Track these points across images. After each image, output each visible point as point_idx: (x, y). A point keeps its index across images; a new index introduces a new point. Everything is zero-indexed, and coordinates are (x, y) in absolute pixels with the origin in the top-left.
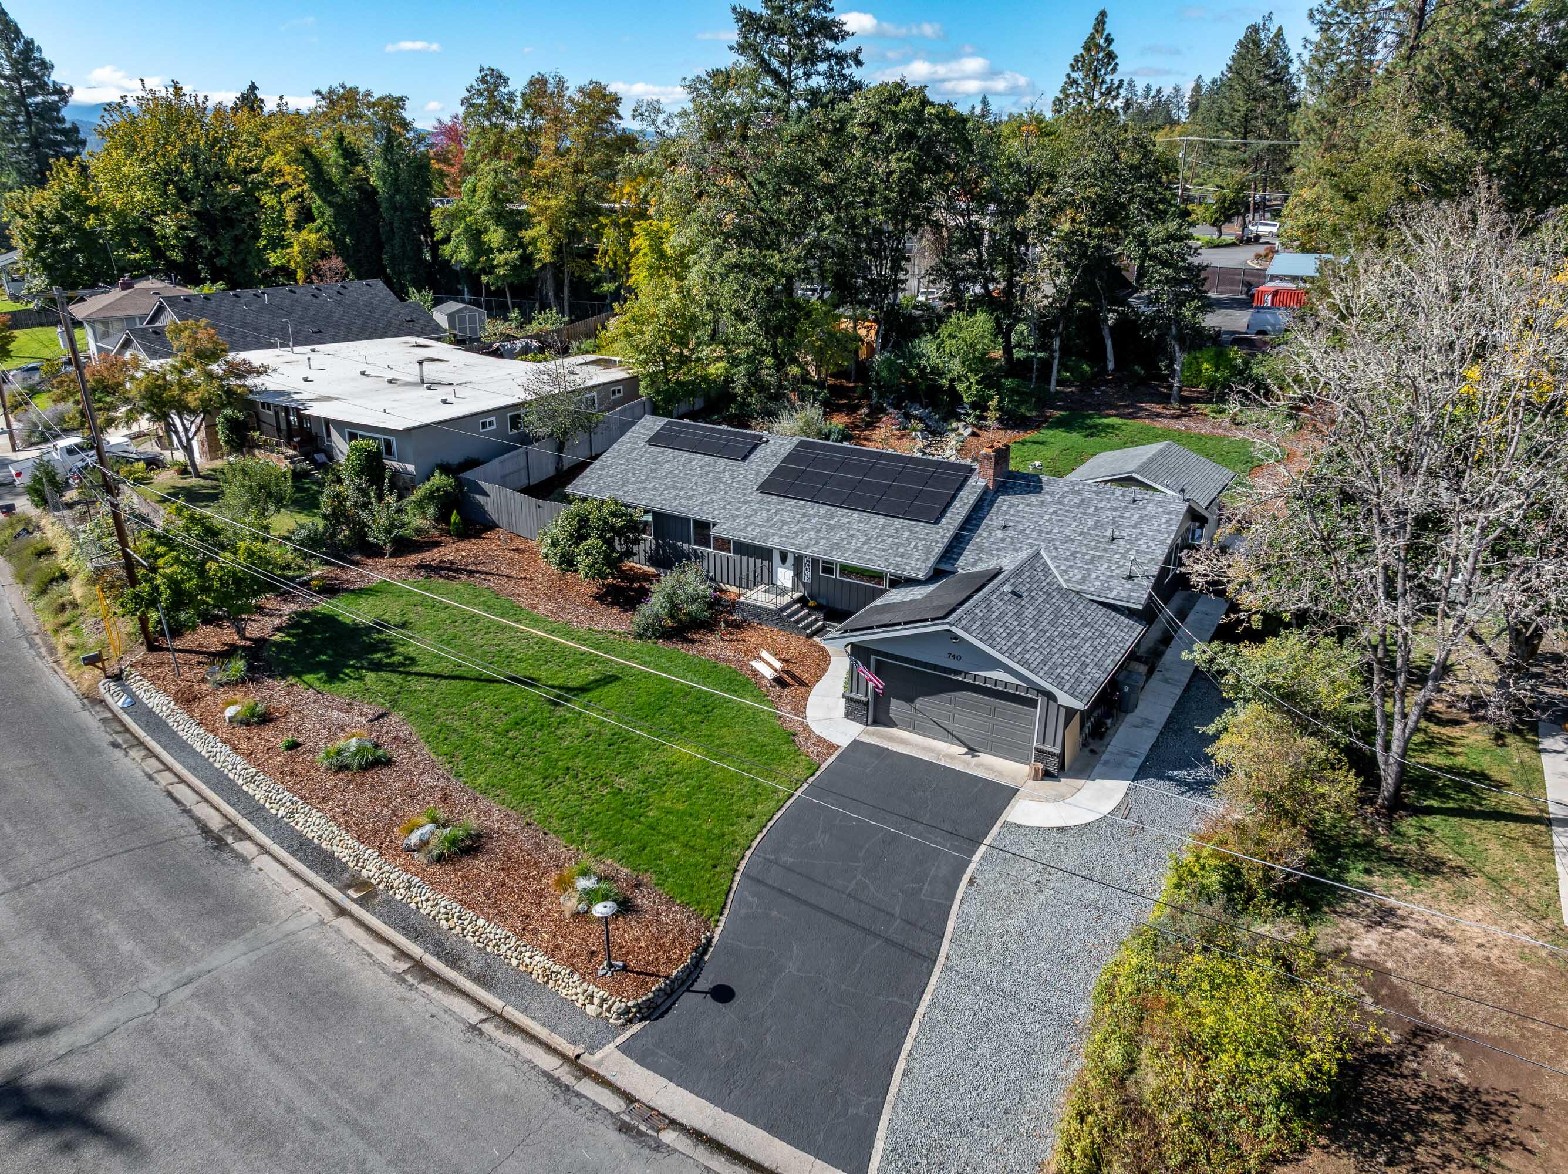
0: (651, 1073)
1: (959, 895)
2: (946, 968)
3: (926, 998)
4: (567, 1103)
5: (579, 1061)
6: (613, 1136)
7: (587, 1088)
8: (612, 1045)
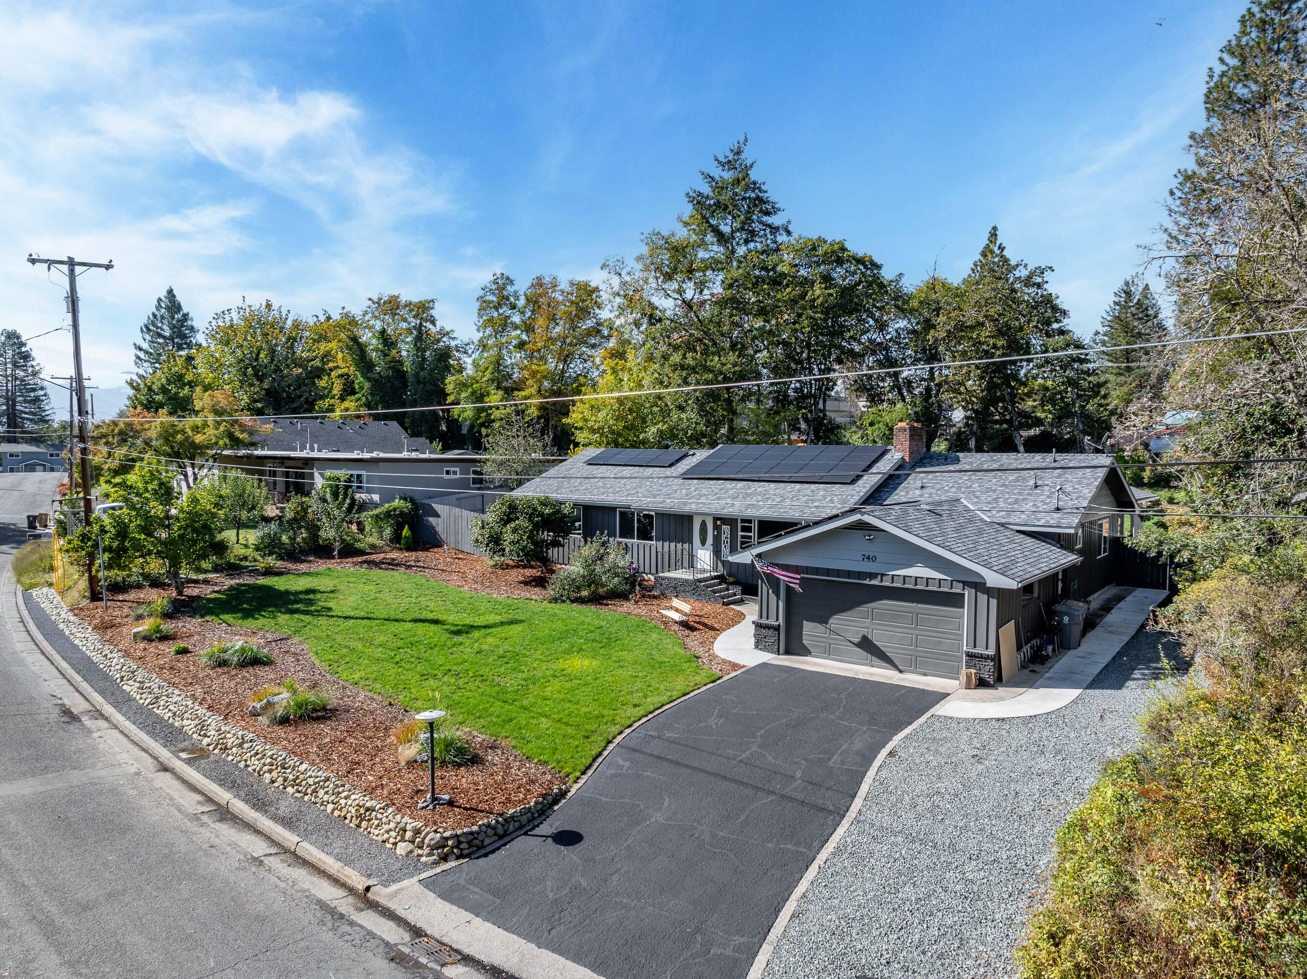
0: (455, 908)
1: (877, 763)
2: (857, 821)
3: (830, 847)
4: (334, 929)
5: (369, 895)
6: (380, 964)
7: (369, 920)
8: (415, 879)
